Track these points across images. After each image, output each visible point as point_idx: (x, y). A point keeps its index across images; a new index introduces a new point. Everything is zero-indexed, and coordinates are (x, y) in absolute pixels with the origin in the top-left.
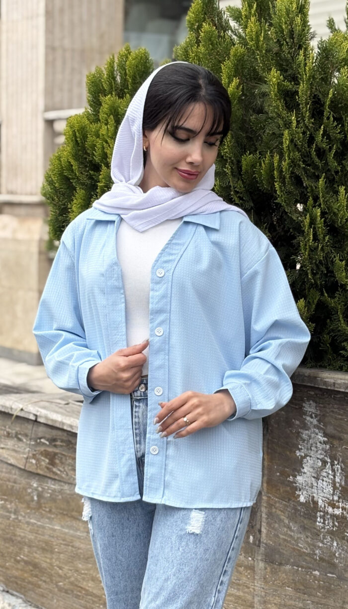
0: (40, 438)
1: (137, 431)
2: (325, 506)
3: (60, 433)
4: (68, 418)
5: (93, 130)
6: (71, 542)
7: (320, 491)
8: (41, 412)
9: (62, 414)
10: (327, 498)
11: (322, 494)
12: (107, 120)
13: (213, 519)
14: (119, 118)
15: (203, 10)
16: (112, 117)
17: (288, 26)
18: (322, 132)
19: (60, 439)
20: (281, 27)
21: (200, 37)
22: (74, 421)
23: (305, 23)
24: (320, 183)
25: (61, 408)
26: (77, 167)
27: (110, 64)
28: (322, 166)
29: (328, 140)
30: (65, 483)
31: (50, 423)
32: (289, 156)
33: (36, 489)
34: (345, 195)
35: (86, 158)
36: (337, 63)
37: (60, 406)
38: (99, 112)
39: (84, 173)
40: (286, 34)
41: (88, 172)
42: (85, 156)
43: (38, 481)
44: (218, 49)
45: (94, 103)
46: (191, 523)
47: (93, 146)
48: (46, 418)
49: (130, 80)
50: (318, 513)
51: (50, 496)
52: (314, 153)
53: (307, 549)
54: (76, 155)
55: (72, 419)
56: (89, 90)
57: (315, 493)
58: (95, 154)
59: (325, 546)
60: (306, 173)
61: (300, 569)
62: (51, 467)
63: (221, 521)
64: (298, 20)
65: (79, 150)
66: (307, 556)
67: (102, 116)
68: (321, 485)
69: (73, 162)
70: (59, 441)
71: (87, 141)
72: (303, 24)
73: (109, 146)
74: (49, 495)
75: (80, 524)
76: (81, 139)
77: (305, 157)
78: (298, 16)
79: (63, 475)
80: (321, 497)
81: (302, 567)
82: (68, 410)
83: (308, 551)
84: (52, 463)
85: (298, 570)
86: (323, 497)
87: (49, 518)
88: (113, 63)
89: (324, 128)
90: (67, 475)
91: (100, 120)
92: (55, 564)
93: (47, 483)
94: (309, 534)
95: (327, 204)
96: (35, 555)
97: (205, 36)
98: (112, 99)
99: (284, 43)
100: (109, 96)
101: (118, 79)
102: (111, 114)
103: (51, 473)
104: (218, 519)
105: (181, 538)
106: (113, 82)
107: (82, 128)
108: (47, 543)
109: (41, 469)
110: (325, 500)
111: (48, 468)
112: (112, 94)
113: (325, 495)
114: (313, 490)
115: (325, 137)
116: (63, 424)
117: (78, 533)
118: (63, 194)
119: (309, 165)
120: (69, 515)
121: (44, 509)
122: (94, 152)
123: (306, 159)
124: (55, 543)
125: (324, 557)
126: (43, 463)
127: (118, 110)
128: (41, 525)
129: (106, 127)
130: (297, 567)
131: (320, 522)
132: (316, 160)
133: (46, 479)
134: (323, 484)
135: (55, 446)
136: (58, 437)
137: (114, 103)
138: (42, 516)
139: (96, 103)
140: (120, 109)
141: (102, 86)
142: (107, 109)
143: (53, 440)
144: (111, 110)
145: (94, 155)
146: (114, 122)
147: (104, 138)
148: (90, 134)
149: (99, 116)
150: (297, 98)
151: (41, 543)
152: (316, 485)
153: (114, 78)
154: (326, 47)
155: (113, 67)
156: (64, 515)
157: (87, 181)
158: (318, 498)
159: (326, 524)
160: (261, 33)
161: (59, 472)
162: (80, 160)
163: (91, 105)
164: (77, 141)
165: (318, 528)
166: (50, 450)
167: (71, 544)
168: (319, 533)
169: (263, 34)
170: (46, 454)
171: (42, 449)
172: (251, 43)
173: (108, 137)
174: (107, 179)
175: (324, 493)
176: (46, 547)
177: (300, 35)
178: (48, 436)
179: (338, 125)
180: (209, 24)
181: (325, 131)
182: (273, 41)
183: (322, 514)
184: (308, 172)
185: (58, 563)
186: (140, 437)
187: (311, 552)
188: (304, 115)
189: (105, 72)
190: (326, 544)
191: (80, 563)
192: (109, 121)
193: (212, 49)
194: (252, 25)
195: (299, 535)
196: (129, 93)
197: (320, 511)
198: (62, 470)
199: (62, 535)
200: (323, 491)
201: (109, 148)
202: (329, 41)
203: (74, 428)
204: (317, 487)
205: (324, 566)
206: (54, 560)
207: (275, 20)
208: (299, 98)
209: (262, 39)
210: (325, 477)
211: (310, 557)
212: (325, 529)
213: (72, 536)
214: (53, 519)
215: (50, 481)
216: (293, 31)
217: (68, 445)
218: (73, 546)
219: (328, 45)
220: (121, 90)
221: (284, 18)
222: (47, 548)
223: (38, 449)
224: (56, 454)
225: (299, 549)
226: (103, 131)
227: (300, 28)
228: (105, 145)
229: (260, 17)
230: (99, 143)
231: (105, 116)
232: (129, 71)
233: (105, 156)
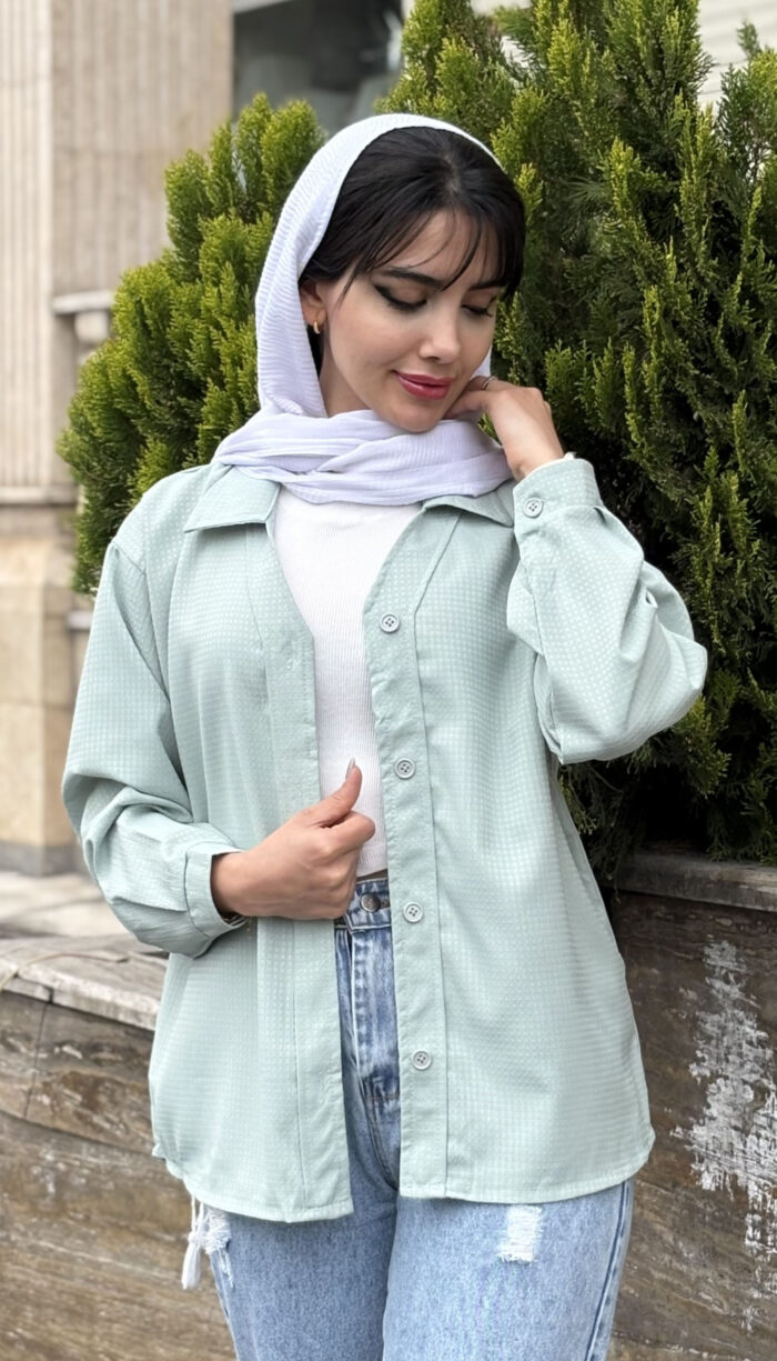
0: (61, 1045)
2: (765, 1200)
3: (108, 1030)
4: (127, 994)
5: (184, 299)
6: (140, 1295)
7: (750, 1163)
8: (62, 981)
9: (114, 984)
10: (769, 1179)
11: (756, 1170)
12: (217, 275)
13: (564, 1224)
14: (246, 269)
15: (440, 13)
16: (228, 265)
17: (648, 38)
18: (738, 290)
19: (108, 1045)
20: (631, 42)
21: (438, 72)
22: (143, 1000)
23: (688, 32)
24: (735, 412)
25: (108, 970)
26: (146, 388)
27: (221, 141)
28: (739, 371)
29: (753, 310)
30: (123, 1151)
31: (84, 1007)
32: (658, 349)
33: (53, 1168)
35: (168, 367)
36: (770, 125)
37: (109, 965)
38: (197, 258)
39: (164, 402)
40: (645, 59)
41: (173, 398)
42: (165, 361)
43: (57, 1147)
44: (482, 101)
45: (185, 236)
46: (510, 1236)
47: (186, 338)
48: (76, 995)
49: (271, 181)
50: (749, 1216)
51: (87, 1184)
52: (719, 343)
53: (721, 1306)
54: (145, 358)
55: (138, 997)
56: (172, 205)
57: (739, 1167)
58: (191, 355)
59: (767, 1297)
60: (701, 391)
61: (705, 1355)
62: (86, 1112)
64: (673, 22)
65: (151, 348)
66: (722, 1321)
67: (205, 264)
68: (755, 1148)
69: (137, 376)
70: (106, 1049)
71: (169, 326)
72: (684, 33)
73: (224, 334)
74: (83, 1181)
75: (161, 1251)
76: (155, 322)
77: (698, 351)
78: (674, 15)
79: (118, 1133)
80: (753, 1177)
81: (711, 1351)
82: (127, 974)
83: (725, 1310)
84: (91, 1103)
85: (700, 1356)
86: (760, 1177)
87: (84, 1237)
88: (229, 140)
89: (743, 281)
90: (127, 1131)
91: (200, 277)
92: (100, 1349)
93: (79, 1152)
94: (727, 1269)
95: (753, 463)
96: (51, 1325)
97: (449, 70)
98: (229, 223)
99: (639, 80)
100: (221, 218)
101: (241, 178)
102: (227, 258)
103: (89, 1128)
104: (575, 1224)
105: (485, 1273)
106: (229, 184)
107: (157, 294)
108: (79, 1297)
109: (64, 1119)
110: (765, 1185)
111: (80, 1116)
112: (227, 213)
113: (765, 1172)
114: (734, 1160)
115: (747, 302)
116: (117, 1008)
117: (156, 1273)
118: (113, 455)
119: (707, 371)
120: (133, 1228)
121: (72, 1214)
122: (187, 351)
123: (701, 356)
124: (98, 1298)
125: (766, 1325)
126: (68, 1104)
127: (243, 249)
128: (64, 1254)
129: (215, 290)
130: (697, 1349)
131: (753, 1239)
132: (726, 356)
133: (77, 1143)
134: (758, 1145)
135: (98, 1062)
136: (104, 1041)
137: (233, 233)
138: (68, 1232)
139: (189, 237)
140: (247, 249)
141: (204, 195)
142: (216, 247)
143: (91, 1049)
144: (225, 250)
145: (188, 358)
146: (234, 278)
147: (211, 317)
148: (177, 310)
149: (197, 267)
150: (676, 208)
151: (65, 1297)
152: (742, 1147)
153: (232, 177)
154: (743, 87)
155: (227, 151)
156: (121, 1228)
157: (172, 422)
158: (748, 1178)
159: (769, 1244)
160: (585, 56)
161: (107, 1126)
162: (155, 371)
163: (177, 242)
164: (145, 326)
165: (749, 1254)
166: (86, 1071)
167: (139, 1299)
168: (751, 1266)
169: (588, 58)
170: (75, 1082)
171: (67, 1069)
172: (561, 81)
173: (222, 313)
174: (220, 415)
175: (763, 1167)
176: (78, 1308)
177: (679, 60)
178: (79, 1039)
180: (458, 43)
181: (744, 287)
182: (612, 78)
183: (758, 1218)
184: (706, 387)
185: (106, 1344)
187: (733, 1314)
188: (694, 249)
189: (210, 165)
190: (770, 1293)
191: (161, 1346)
192: (224, 275)
193: (467, 102)
194: (563, 39)
195: (701, 1272)
196: (268, 210)
197: (754, 1212)
198: (116, 1119)
199: (116, 1279)
200: (759, 1162)
201: (223, 340)
202: (749, 71)
203: (142, 1017)
204: (744, 1152)
205: (765, 1346)
206: (97, 1339)
207: (616, 29)
208: (680, 209)
209: (586, 70)
210: (765, 1128)
211: (731, 1326)
212: (766, 1255)
213: (141, 1279)
214: (94, 1238)
215: (85, 1146)
216: (661, 51)
217: (128, 1060)
218: (142, 1305)
219: (746, 83)
220: (249, 204)
221: (640, 20)
222: (80, 1310)
223: (54, 1070)
224: (98, 1082)
225: (702, 1304)
226: (209, 300)
227: (679, 42)
228: (214, 332)
229: (578, 23)
230: (198, 329)
231: (212, 264)
232: (267, 158)
233: (214, 359)
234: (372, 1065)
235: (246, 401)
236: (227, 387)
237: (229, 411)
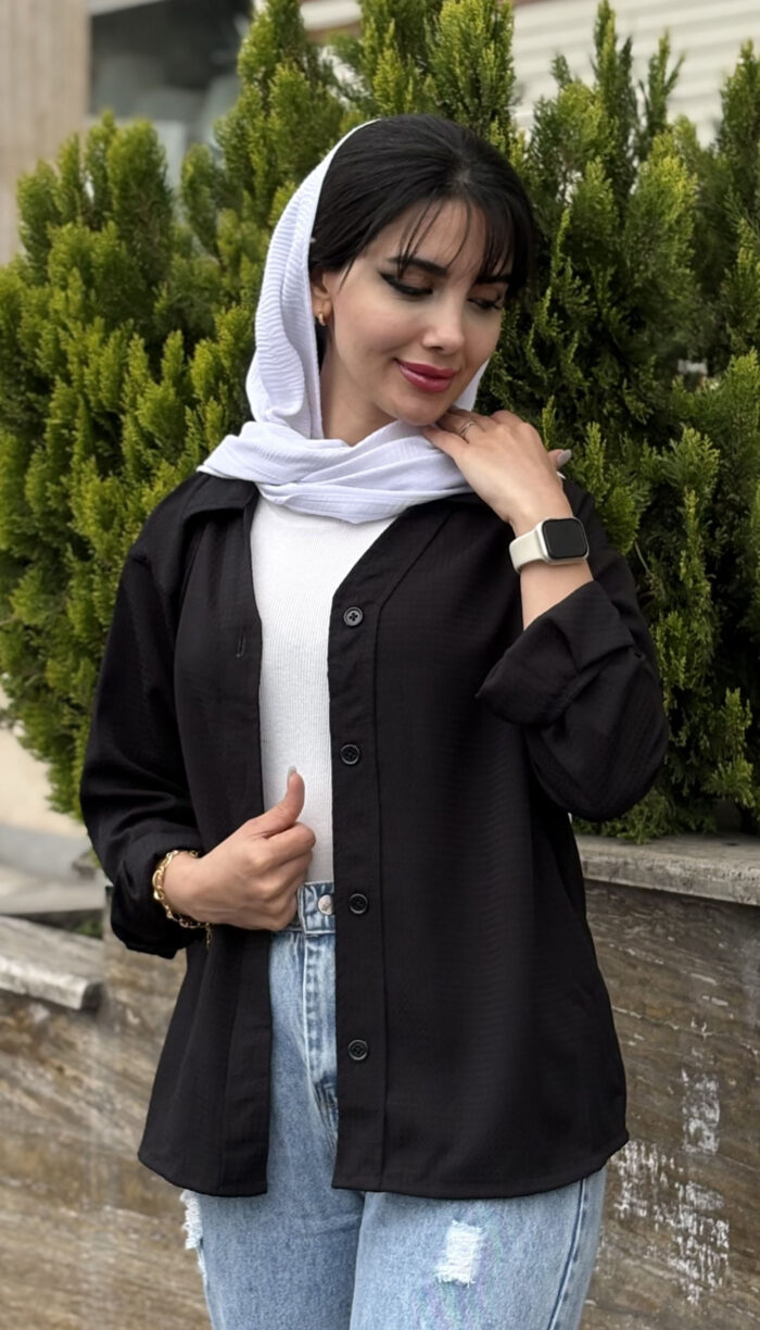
1: (313, 1016)
5: (34, 301)
12: (64, 279)
13: (505, 1245)
14: (92, 274)
15: (275, 39)
16: (75, 271)
17: (467, 68)
18: (547, 304)
20: (451, 71)
21: (272, 95)
23: (504, 63)
24: (545, 416)
27: (70, 155)
28: (549, 378)
29: (561, 322)
34: (601, 443)
35: (18, 365)
36: (577, 151)
38: (46, 263)
39: (14, 396)
40: (464, 88)
41: (23, 394)
42: (16, 359)
44: (312, 123)
45: (35, 241)
46: (449, 1255)
47: (35, 338)
49: (116, 191)
52: (530, 352)
56: (24, 213)
58: (40, 354)
60: (514, 395)
63: (525, 1251)
64: (489, 55)
65: (3, 346)
67: (53, 269)
71: (20, 327)
72: (500, 65)
73: (71, 336)
77: (511, 359)
78: (489, 48)
88: (77, 153)
89: (552, 294)
91: (48, 280)
97: (282, 94)
98: (76, 232)
99: (458, 107)
100: (69, 225)
101: (90, 190)
102: (75, 264)
104: (517, 1246)
105: (423, 1295)
106: (77, 194)
107: (8, 296)
112: (75, 222)
115: (556, 315)
119: (520, 377)
122: (37, 350)
123: (514, 364)
127: (89, 256)
129: (63, 294)
132: (536, 365)
137: (80, 241)
139: (39, 243)
140: (94, 255)
141: (53, 205)
142: (64, 253)
144: (73, 257)
145: (35, 356)
146: (81, 282)
147: (59, 319)
148: (27, 311)
149: (46, 271)
153: (80, 187)
154: (553, 115)
155: (76, 162)
157: (22, 416)
160: (408, 83)
162: (6, 368)
163: (29, 248)
169: (410, 87)
172: (386, 107)
173: (69, 316)
174: (67, 411)
177: (494, 89)
179: (583, 285)
180: (291, 68)
181: (553, 301)
182: (434, 103)
184: (518, 392)
186: (320, 1030)
189: (58, 174)
192: (71, 280)
193: (299, 123)
194: (387, 68)
196: (113, 219)
201: (70, 340)
202: (558, 102)
207: (438, 58)
209: (409, 97)
216: (478, 81)
219: (556, 112)
220: (97, 213)
221: (458, 52)
226: (57, 302)
227: (494, 73)
228: (62, 333)
229: (403, 52)
230: (47, 331)
231: (61, 269)
232: (113, 170)
233: (61, 359)
234: (321, 1071)
235: (92, 398)
236: (75, 384)
237: (75, 407)
